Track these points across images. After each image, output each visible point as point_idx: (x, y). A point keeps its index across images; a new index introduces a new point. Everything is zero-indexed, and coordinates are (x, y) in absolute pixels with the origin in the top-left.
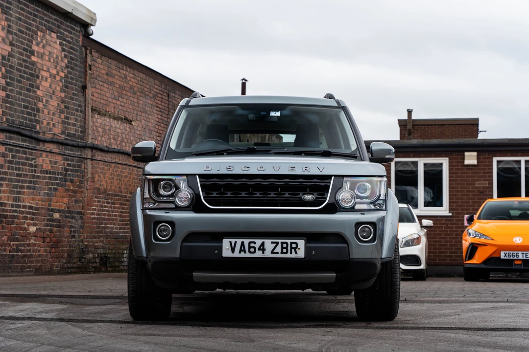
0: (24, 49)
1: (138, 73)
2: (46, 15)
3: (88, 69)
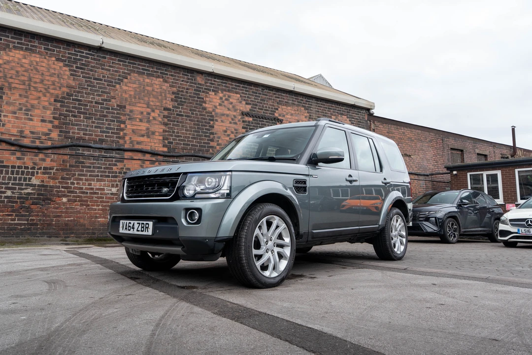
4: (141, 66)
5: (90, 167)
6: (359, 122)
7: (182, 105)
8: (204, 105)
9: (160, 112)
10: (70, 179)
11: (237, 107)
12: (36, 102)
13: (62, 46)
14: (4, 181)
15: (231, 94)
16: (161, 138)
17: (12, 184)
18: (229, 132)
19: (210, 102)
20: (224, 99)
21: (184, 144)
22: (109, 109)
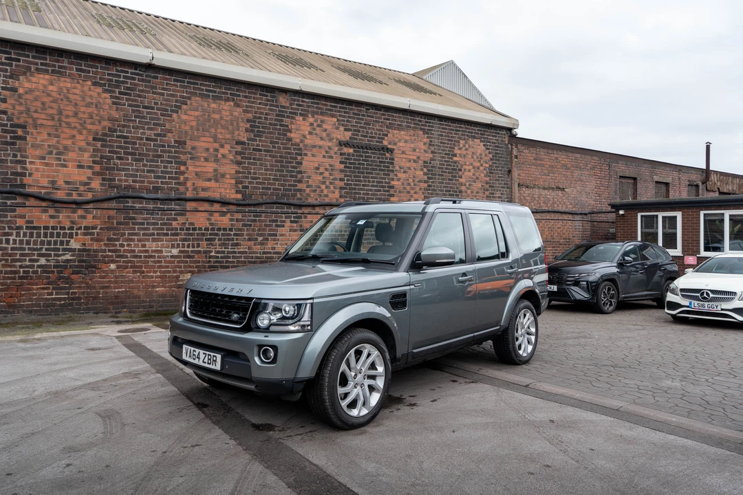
0: (446, 154)
1: (570, 154)
2: (469, 129)
3: (513, 158)
4: (205, 86)
5: (143, 224)
6: (496, 146)
7: (260, 136)
8: (288, 134)
9: (232, 147)
10: (118, 240)
11: (333, 135)
12: (69, 142)
13: (99, 65)
14: (35, 247)
15: (325, 118)
16: (233, 181)
17: (46, 250)
18: (322, 170)
19: (298, 130)
20: (315, 124)
21: (263, 188)
22: (164, 146)
